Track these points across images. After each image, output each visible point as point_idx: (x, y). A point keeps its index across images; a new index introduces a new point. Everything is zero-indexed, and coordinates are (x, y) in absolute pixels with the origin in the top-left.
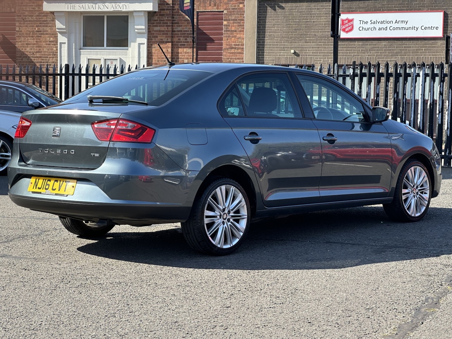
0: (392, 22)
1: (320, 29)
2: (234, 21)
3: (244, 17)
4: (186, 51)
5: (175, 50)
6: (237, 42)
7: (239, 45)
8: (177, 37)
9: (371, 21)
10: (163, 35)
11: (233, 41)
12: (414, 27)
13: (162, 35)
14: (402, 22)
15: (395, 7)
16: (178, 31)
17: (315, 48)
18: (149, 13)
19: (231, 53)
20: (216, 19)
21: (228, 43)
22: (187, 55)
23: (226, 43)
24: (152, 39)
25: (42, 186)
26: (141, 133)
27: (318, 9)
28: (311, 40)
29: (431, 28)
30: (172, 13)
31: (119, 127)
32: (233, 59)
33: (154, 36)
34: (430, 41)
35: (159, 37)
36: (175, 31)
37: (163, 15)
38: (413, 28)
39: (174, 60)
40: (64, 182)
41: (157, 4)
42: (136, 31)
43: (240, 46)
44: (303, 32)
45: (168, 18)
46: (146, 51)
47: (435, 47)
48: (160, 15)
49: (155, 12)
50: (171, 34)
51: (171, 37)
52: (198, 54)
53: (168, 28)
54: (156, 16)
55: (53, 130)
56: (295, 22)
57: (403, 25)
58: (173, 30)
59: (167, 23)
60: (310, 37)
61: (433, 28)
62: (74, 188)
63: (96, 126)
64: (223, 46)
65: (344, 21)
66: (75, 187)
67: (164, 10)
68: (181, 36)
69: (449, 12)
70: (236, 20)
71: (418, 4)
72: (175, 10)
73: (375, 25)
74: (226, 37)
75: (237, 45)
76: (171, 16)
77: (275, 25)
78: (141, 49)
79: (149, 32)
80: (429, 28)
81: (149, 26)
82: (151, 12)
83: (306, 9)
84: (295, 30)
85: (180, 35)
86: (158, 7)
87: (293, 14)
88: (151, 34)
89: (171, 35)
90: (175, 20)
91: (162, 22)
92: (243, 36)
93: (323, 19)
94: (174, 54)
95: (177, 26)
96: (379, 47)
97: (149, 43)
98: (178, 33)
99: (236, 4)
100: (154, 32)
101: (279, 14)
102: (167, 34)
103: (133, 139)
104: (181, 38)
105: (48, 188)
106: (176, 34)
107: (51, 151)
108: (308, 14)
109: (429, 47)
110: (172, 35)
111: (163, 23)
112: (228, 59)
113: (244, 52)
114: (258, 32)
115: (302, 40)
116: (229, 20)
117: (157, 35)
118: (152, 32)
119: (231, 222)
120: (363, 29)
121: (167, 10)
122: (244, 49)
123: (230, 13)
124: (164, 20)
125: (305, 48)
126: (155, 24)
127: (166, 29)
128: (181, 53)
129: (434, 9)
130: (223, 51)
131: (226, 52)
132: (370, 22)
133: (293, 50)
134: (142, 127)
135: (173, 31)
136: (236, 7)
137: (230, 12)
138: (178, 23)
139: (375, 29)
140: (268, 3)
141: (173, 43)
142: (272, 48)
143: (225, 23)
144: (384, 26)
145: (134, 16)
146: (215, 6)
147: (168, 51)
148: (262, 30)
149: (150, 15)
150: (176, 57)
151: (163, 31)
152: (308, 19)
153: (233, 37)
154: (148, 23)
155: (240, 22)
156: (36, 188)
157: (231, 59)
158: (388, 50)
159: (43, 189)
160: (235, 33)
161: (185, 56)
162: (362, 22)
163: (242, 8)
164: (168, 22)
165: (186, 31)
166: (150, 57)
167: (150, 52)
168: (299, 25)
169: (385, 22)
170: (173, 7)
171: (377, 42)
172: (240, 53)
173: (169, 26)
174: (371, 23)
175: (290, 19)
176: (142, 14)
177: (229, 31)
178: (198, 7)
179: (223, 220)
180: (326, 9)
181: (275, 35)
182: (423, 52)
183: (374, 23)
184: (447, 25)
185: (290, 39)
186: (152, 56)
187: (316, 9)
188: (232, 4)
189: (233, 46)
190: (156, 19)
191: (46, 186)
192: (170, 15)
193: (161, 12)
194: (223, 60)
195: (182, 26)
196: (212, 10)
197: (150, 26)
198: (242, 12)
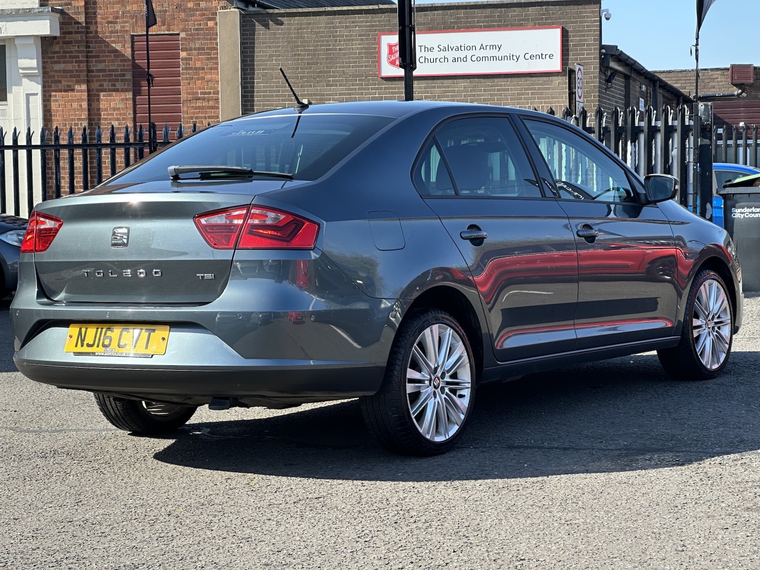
0: (474, 47)
1: (351, 62)
2: (199, 50)
3: (217, 44)
4: (115, 106)
5: (94, 105)
6: (207, 89)
7: (210, 93)
8: (97, 81)
9: (439, 46)
10: (70, 77)
11: (198, 87)
12: (513, 56)
13: (69, 79)
14: (492, 47)
15: (478, 22)
16: (98, 71)
17: (344, 94)
18: (44, 39)
19: (196, 108)
20: (166, 49)
21: (190, 89)
22: (116, 114)
23: (187, 90)
24: (51, 85)
25: (95, 341)
26: (293, 231)
27: (347, 27)
28: (337, 81)
29: (541, 56)
30: (86, 38)
31: (250, 221)
32: (201, 118)
33: (55, 80)
34: (540, 78)
35: (64, 81)
36: (92, 71)
37: (70, 42)
38: (511, 57)
39: (94, 122)
40: (144, 331)
41: (59, 23)
42: (21, 71)
43: (212, 95)
44: (322, 67)
45: (78, 47)
46: (41, 107)
47: (548, 89)
48: (64, 43)
49: (55, 38)
50: (86, 75)
51: (86, 81)
52: (136, 111)
53: (79, 66)
54: (56, 44)
55: (111, 234)
56: (308, 50)
57: (494, 53)
58: (90, 69)
59: (78, 57)
60: (336, 77)
61: (544, 57)
62: (166, 341)
63: (203, 221)
64: (181, 96)
65: (393, 48)
66: (166, 338)
67: (71, 33)
68: (105, 80)
69: (570, 29)
70: (203, 49)
71: (518, 16)
72: (91, 32)
73: (446, 54)
74: (187, 80)
75: (206, 93)
76: (85, 44)
77: (273, 56)
78: (30, 105)
79: (44, 73)
80: (538, 56)
81: (43, 62)
82: (47, 37)
83: (325, 28)
84: (308, 64)
85: (102, 78)
86: (60, 27)
87: (304, 38)
88: (49, 77)
89: (86, 78)
90: (91, 52)
91: (68, 55)
92: (217, 76)
93: (356, 45)
94: (93, 112)
95: (96, 62)
96: (454, 91)
97: (46, 93)
98: (99, 74)
99: (201, 21)
100: (53, 73)
101: (279, 38)
102: (79, 76)
103: (280, 242)
104: (105, 84)
105: (110, 345)
106: (95, 76)
107: (110, 274)
108: (330, 36)
109: (539, 89)
110: (88, 77)
111: (70, 57)
112: (192, 118)
113: (220, 106)
114: (243, 69)
115: (321, 81)
116: (191, 49)
117: (60, 79)
118: (50, 74)
119: (447, 394)
120: (426, 60)
121: (76, 33)
122: (220, 100)
123: (192, 38)
124: (71, 52)
125: (327, 95)
126: (56, 60)
127: (77, 68)
128: (106, 110)
129: (545, 24)
130: (181, 105)
131: (188, 107)
132: (437, 49)
133: (307, 100)
134: (295, 220)
135: (89, 71)
136: (202, 27)
137: (191, 35)
138: (98, 57)
139: (446, 60)
140: (259, 17)
141: (91, 93)
142: (269, 96)
143: (183, 54)
144: (461, 54)
145: (15, 45)
146: (164, 25)
147: (81, 106)
148: (250, 65)
149: (46, 42)
150: (96, 117)
151: (71, 71)
152: (330, 45)
153: (198, 79)
154: (43, 58)
155: (211, 52)
156: (82, 346)
157: (197, 118)
158: (470, 96)
159: (98, 346)
160: (202, 71)
161: (113, 114)
162: (423, 48)
163: (211, 29)
164: (80, 55)
165: (113, 70)
166: (48, 117)
167: (48, 108)
168: (315, 55)
169: (463, 48)
170: (87, 28)
171: (450, 81)
172: (213, 108)
173: (82, 62)
174: (440, 50)
175: (298, 46)
176: (32, 41)
177: (191, 69)
178: (133, 28)
179: (434, 389)
180: (360, 27)
181: (274, 74)
182: (530, 99)
183: (444, 50)
184: (567, 50)
185: (301, 81)
186: (51, 115)
187: (343, 28)
188: (195, 21)
189: (200, 96)
190: (57, 49)
191: (104, 340)
192: (83, 42)
193: (65, 38)
194: (182, 120)
195: (104, 62)
196: (159, 33)
197: (47, 62)
198: (213, 35)
